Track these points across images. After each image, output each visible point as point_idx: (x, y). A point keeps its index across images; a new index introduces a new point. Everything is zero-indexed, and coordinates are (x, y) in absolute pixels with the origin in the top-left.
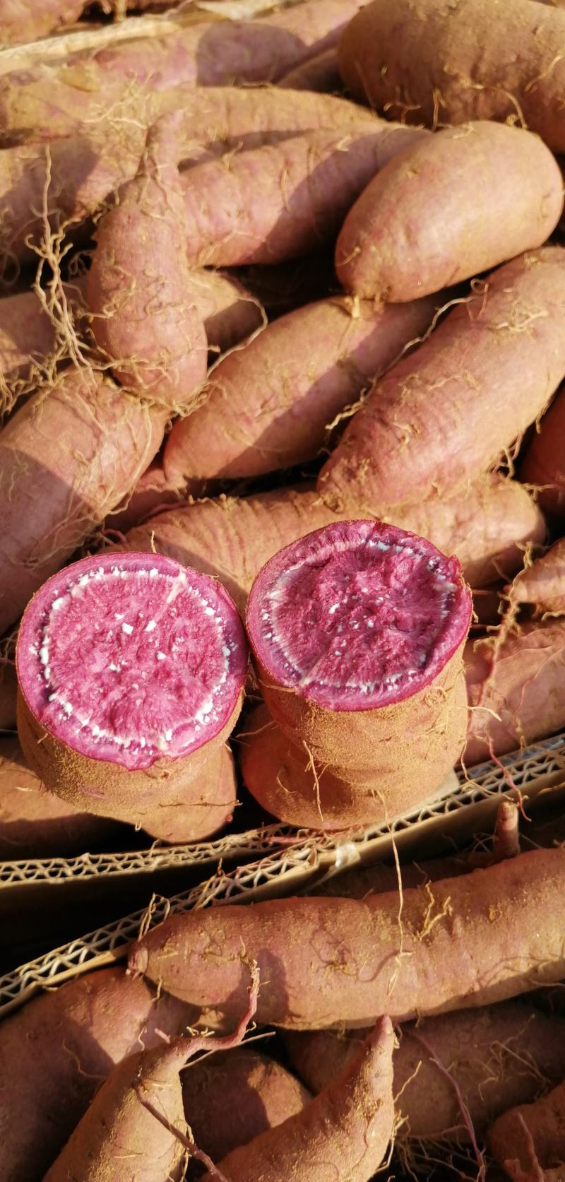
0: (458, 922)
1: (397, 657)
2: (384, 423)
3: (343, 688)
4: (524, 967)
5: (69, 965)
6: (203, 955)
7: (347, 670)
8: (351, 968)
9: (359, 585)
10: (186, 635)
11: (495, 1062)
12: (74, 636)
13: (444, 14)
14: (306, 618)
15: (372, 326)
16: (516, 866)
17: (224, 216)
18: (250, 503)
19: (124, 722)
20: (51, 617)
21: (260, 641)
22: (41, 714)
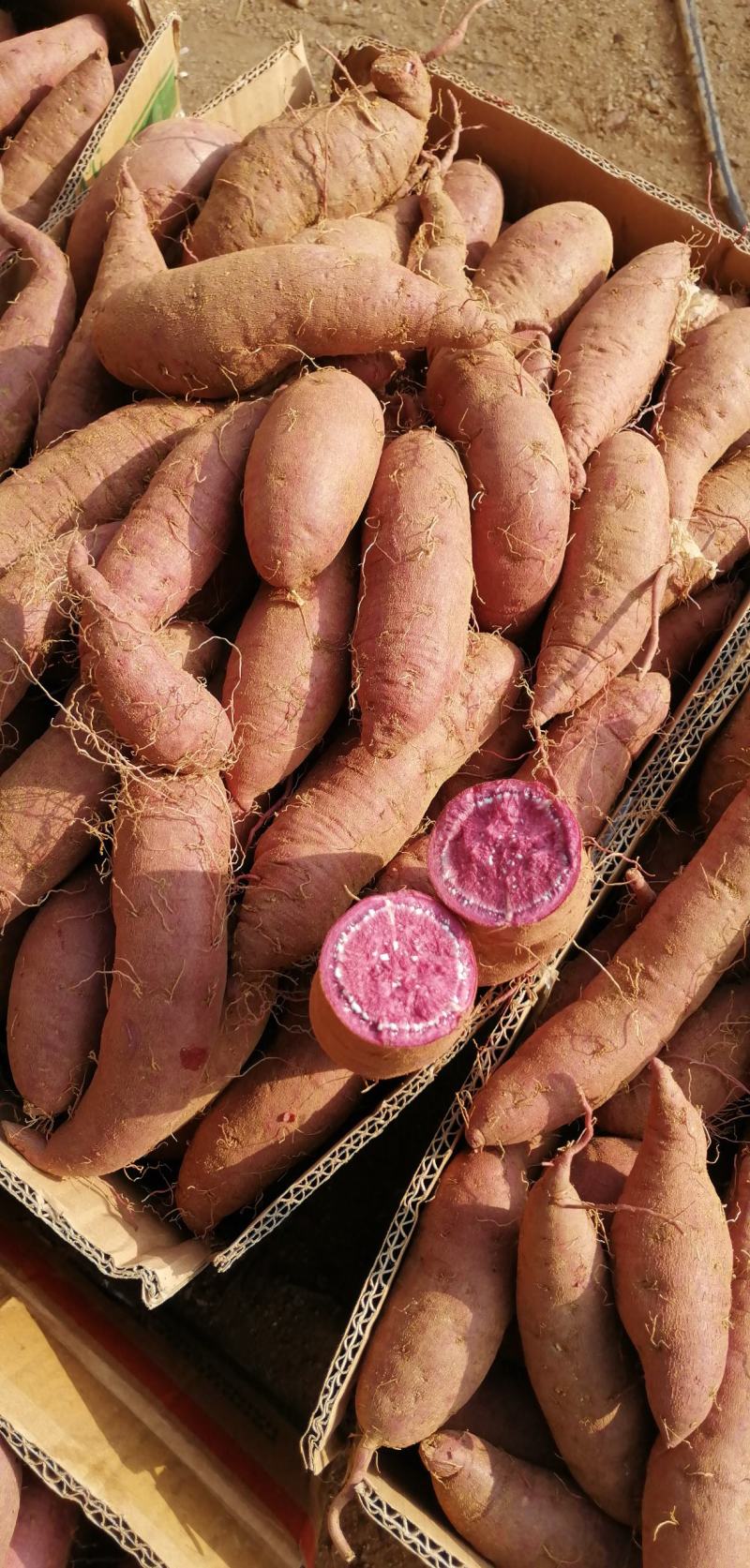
0: (652, 970)
1: (550, 867)
2: (390, 682)
3: (534, 906)
4: (709, 968)
5: (431, 1176)
6: (516, 1106)
7: (528, 893)
8: (608, 1046)
9: (495, 836)
10: (417, 935)
11: (728, 1036)
12: (361, 984)
13: (192, 307)
14: (478, 877)
15: (316, 602)
16: (662, 908)
17: (156, 593)
18: (318, 787)
19: (428, 1011)
20: (342, 983)
21: (463, 909)
22: (381, 1041)
